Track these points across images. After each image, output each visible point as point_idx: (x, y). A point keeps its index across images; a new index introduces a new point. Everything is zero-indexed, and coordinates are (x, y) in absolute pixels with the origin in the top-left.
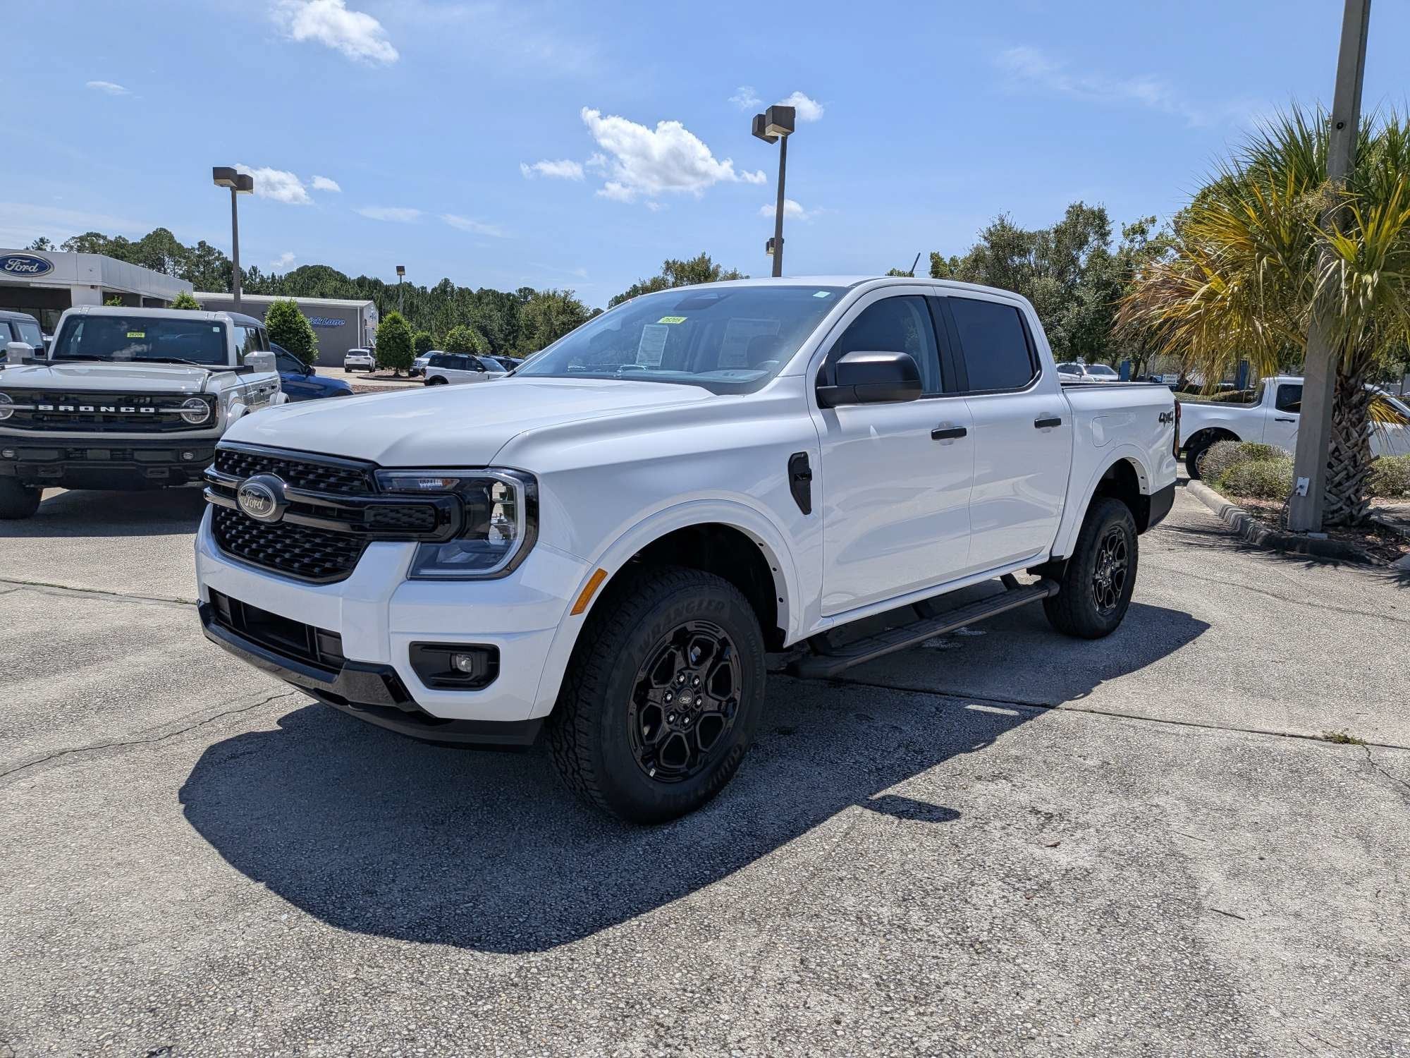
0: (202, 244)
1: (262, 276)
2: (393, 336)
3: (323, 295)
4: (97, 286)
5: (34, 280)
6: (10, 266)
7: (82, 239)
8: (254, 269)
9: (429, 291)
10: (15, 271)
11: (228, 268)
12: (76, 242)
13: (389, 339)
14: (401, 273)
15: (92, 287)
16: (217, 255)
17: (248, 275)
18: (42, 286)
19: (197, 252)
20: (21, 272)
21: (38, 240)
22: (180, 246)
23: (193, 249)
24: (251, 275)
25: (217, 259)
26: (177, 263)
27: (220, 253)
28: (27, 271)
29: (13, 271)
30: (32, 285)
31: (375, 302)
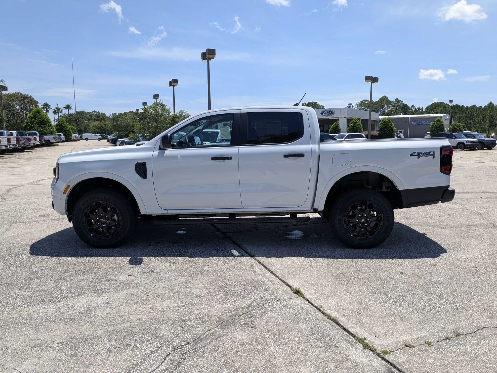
0: (397, 99)
1: (415, 108)
2: (436, 127)
3: (436, 113)
4: (345, 117)
5: (330, 117)
6: (324, 114)
7: (361, 102)
8: (413, 106)
9: (483, 107)
10: (326, 115)
11: (404, 106)
12: (359, 103)
13: (435, 128)
14: (452, 102)
15: (344, 118)
16: (401, 102)
17: (411, 108)
18: (332, 118)
19: (395, 102)
20: (327, 115)
21: (349, 104)
22: (390, 101)
23: (394, 101)
24: (412, 108)
25: (401, 104)
26: (388, 106)
27: (402, 102)
28: (328, 115)
29: (325, 115)
30: (329, 119)
31: (449, 114)
